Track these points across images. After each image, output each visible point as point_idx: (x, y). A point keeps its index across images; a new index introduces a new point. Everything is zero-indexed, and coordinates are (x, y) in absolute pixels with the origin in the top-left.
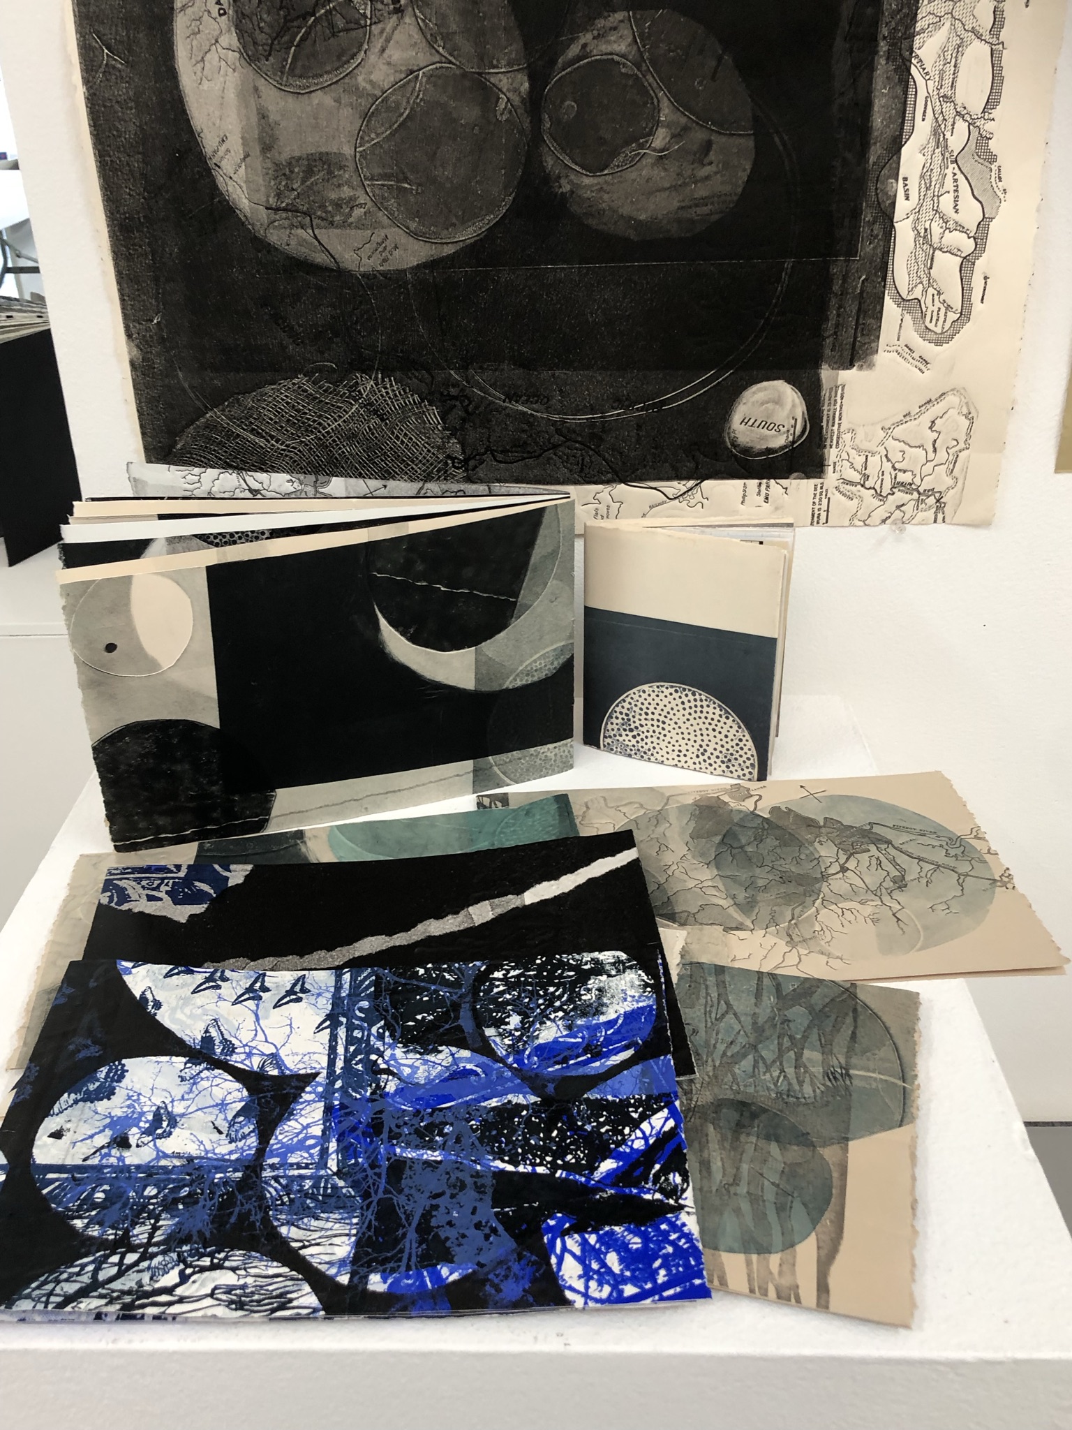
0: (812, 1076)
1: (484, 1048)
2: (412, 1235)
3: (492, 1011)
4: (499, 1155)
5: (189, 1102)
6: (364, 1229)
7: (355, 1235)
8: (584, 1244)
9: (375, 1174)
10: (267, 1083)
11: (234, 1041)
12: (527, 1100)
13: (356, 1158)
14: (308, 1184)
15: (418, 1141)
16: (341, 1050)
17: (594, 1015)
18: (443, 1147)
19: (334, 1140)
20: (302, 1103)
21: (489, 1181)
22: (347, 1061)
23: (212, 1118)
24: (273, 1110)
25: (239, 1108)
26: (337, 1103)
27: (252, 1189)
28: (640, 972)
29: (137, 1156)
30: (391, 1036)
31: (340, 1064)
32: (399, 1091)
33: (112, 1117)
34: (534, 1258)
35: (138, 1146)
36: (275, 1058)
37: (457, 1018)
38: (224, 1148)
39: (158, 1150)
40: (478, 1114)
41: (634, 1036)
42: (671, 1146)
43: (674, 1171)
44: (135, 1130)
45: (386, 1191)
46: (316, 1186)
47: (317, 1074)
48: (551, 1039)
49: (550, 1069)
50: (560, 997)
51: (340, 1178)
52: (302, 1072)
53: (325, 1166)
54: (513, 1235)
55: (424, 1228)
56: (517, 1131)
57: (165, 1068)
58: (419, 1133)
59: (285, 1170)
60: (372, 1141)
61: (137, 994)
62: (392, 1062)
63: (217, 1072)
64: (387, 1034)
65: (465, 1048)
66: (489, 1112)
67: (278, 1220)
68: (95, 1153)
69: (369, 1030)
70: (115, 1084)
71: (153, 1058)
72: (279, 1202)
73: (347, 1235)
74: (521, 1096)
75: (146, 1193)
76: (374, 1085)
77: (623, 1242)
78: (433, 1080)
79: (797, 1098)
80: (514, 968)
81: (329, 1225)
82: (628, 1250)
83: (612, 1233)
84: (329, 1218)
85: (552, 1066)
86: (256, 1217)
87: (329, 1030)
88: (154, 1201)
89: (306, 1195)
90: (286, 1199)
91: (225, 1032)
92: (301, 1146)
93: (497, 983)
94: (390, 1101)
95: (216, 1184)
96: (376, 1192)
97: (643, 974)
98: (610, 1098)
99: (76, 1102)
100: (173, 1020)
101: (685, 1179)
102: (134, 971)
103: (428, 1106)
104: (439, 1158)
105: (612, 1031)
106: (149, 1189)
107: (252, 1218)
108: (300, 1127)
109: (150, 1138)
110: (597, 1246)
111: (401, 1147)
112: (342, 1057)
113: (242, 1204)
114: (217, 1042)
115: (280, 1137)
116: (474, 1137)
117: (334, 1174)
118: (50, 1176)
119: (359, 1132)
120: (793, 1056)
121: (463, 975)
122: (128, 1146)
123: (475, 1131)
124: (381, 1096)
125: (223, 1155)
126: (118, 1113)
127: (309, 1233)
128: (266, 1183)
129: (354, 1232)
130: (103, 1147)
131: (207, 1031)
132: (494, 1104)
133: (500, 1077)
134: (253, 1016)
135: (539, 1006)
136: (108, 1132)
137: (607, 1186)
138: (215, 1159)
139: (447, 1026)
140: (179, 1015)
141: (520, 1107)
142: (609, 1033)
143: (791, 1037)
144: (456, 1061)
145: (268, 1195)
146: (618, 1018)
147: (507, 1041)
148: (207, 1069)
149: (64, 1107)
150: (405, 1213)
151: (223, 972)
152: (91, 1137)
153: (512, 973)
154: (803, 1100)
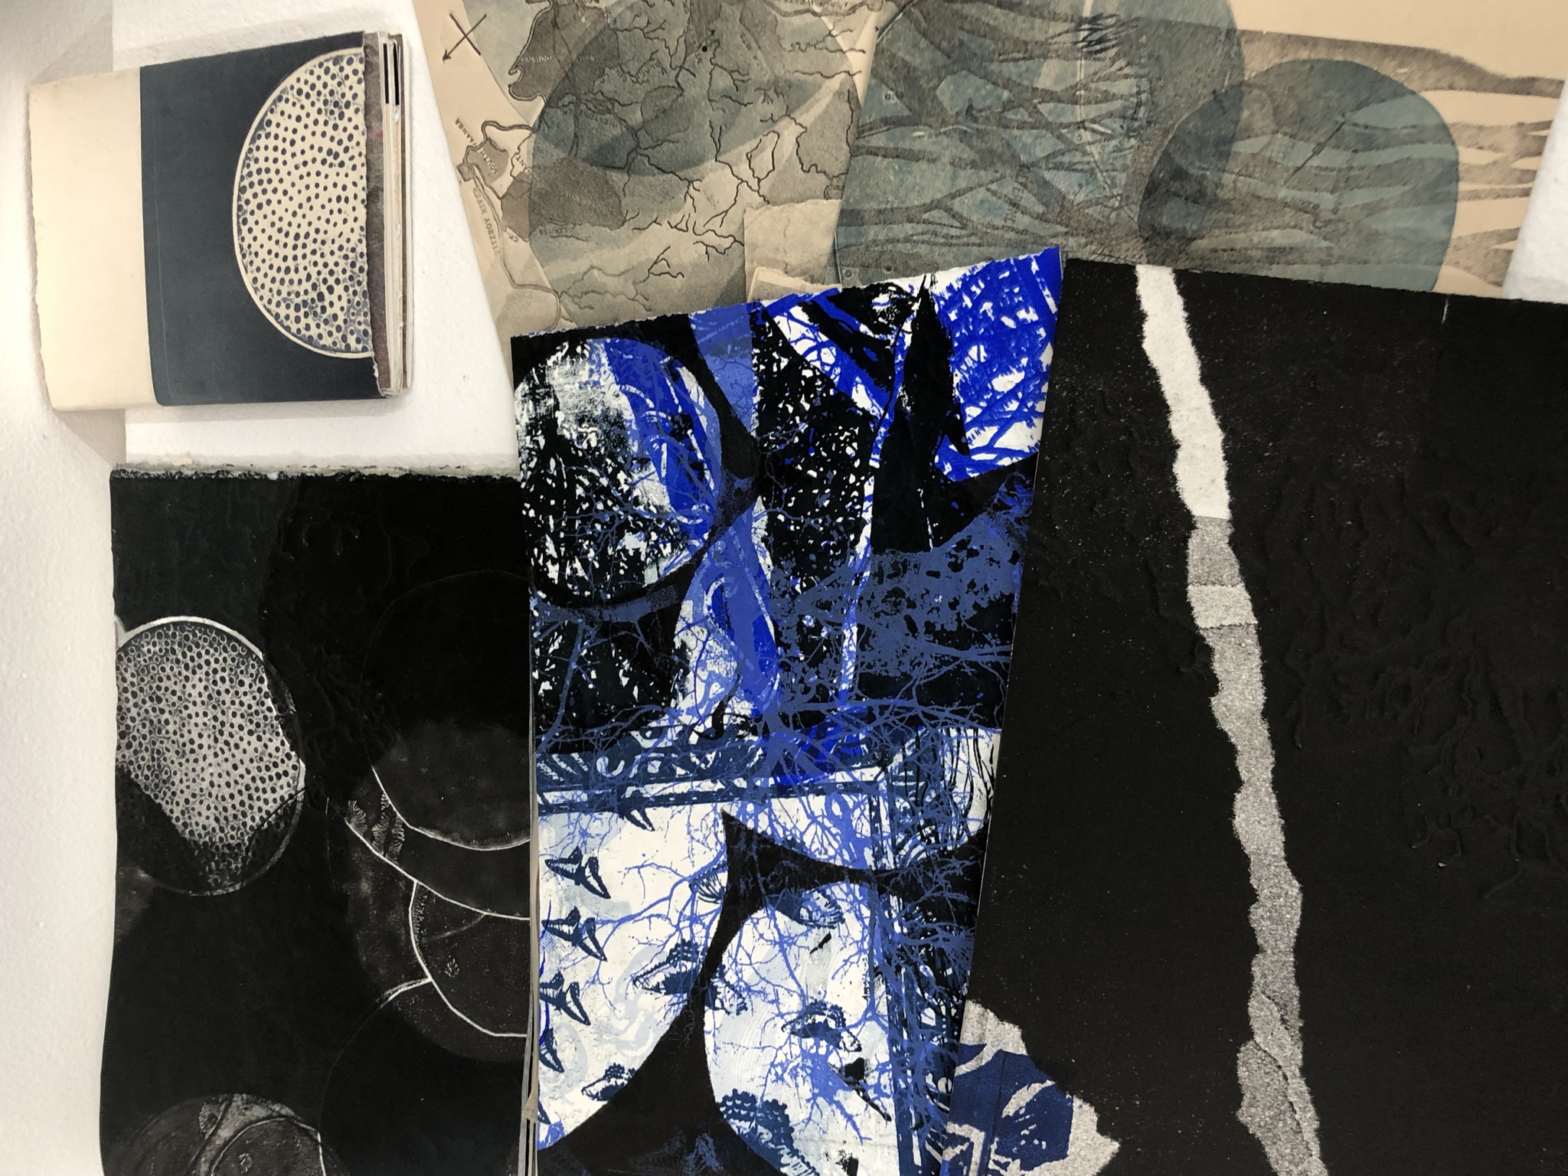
0: (1094, 77)
1: (679, 583)
2: (973, 654)
3: (616, 577)
4: (847, 547)
5: (781, 991)
6: (966, 720)
7: (976, 731)
8: (980, 422)
9: (881, 713)
10: (743, 886)
11: (671, 945)
12: (761, 515)
13: (860, 743)
14: (901, 804)
15: (829, 661)
16: (683, 788)
17: (622, 427)
18: (837, 626)
19: (831, 777)
20: (774, 830)
21: (887, 559)
22: (701, 775)
23: (805, 954)
24: (788, 871)
25: (786, 918)
26: (771, 781)
27: (914, 880)
28: (550, 363)
29: (875, 1045)
30: (656, 717)
31: (707, 786)
32: (750, 696)
33: (815, 1096)
34: (1003, 488)
35: (859, 1049)
36: (695, 882)
37: (628, 626)
38: (853, 928)
39: (865, 1019)
40: (783, 582)
41: (657, 369)
42: (833, 311)
43: (870, 305)
44: (833, 1059)
45: (908, 695)
46: (904, 793)
47: (727, 818)
48: (664, 488)
49: (712, 486)
50: (592, 478)
51: (891, 761)
52: (722, 837)
53: (874, 783)
54: (968, 520)
55: (961, 638)
56: (810, 526)
57: (724, 1036)
58: (815, 661)
59: (882, 838)
60: (831, 724)
61: (597, 1105)
62: (702, 711)
63: (726, 960)
64: (653, 724)
65: (678, 608)
66: (781, 567)
67: (959, 837)
68: (876, 1107)
69: (647, 751)
70: (759, 1104)
71: (709, 1059)
72: (933, 840)
73: (976, 741)
74: (755, 525)
75: (933, 1023)
76: (741, 732)
77: (977, 370)
78: (731, 649)
79: (1139, 105)
80: (542, 550)
81: (962, 767)
82: (989, 362)
83: (963, 386)
84: (951, 769)
85: (707, 483)
86: (957, 866)
87: (649, 811)
88: (943, 1010)
89: (919, 803)
90: (928, 830)
91: (656, 962)
92: (844, 823)
93: (568, 571)
94: (765, 707)
95: (911, 930)
96: (909, 709)
97: (553, 358)
98: (757, 399)
99: (794, 1153)
100: (640, 1041)
101: (884, 289)
102: (553, 1119)
103: (773, 652)
104: (855, 629)
105: (648, 401)
106: (925, 1020)
107: (959, 872)
108: (813, 827)
109: (844, 1034)
110: (983, 404)
111: (839, 683)
112: (696, 783)
113: (940, 889)
114: (674, 971)
115: (831, 852)
116: (822, 586)
117: (884, 769)
118: (917, 1159)
119: (818, 744)
120: (1051, 105)
121: (552, 624)
122: (860, 1064)
123: (810, 584)
124: (757, 721)
125: (865, 927)
126: (806, 1089)
127: (976, 792)
128: (904, 861)
129: (970, 732)
130: (866, 1098)
131: (657, 989)
132: (769, 561)
133: (725, 556)
134: (623, 926)
135: (609, 509)
136: (840, 1095)
137: (891, 397)
138: (872, 937)
139: (642, 639)
140: (630, 1035)
141: (772, 525)
142: (651, 405)
143: (1008, 106)
144: (700, 620)
145: (924, 855)
146: (626, 393)
147: (667, 550)
148: (722, 976)
149: (805, 1167)
150: (939, 667)
151: (544, 986)
152: (849, 1118)
153: (551, 550)
154: (1144, 97)
